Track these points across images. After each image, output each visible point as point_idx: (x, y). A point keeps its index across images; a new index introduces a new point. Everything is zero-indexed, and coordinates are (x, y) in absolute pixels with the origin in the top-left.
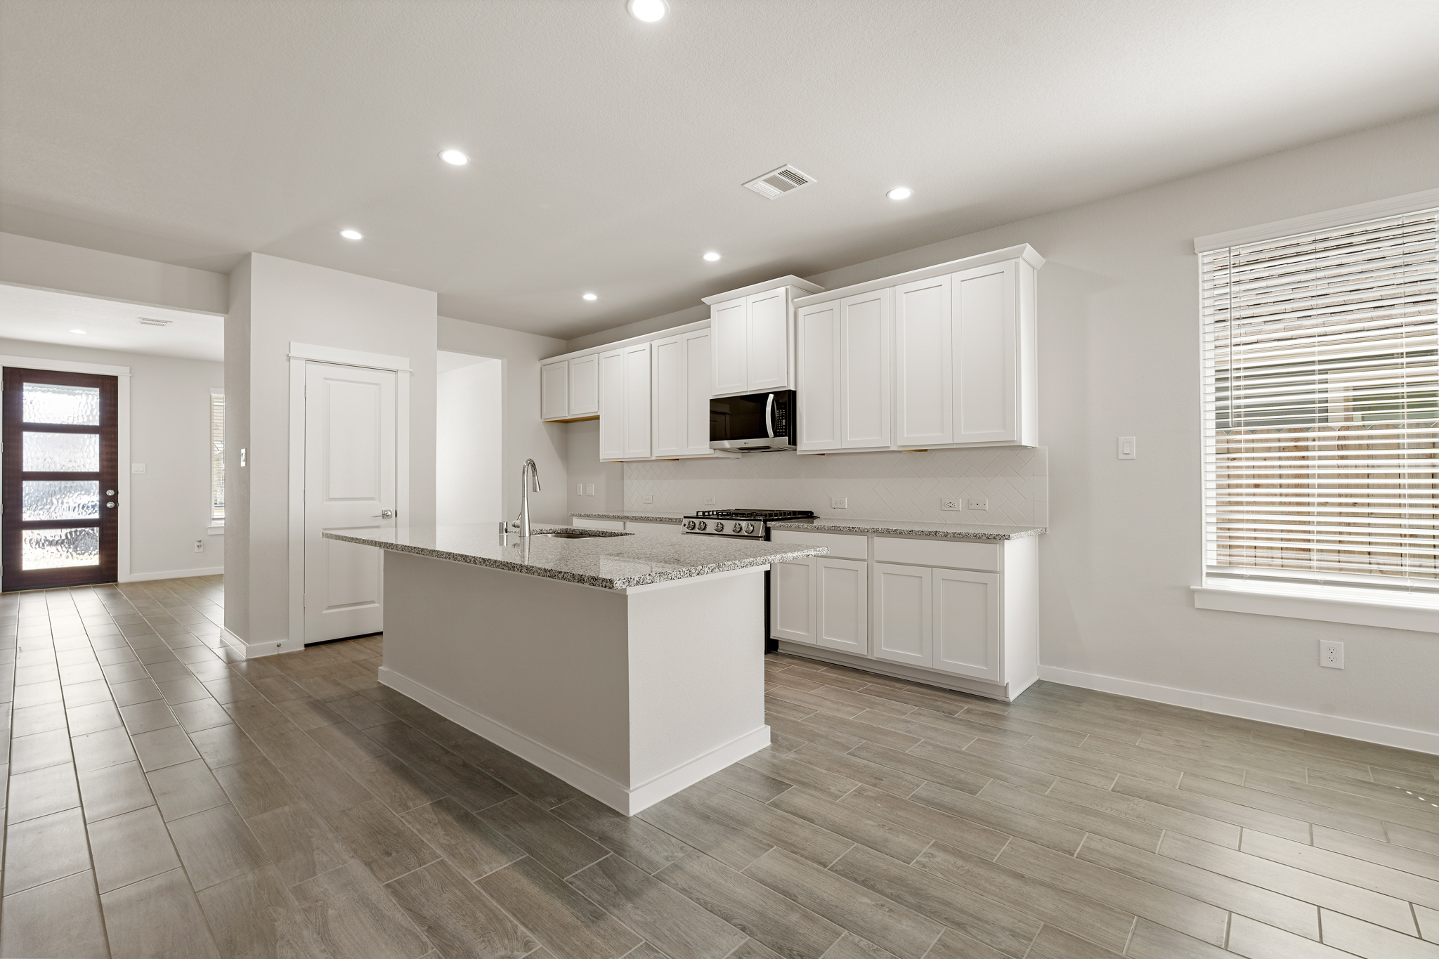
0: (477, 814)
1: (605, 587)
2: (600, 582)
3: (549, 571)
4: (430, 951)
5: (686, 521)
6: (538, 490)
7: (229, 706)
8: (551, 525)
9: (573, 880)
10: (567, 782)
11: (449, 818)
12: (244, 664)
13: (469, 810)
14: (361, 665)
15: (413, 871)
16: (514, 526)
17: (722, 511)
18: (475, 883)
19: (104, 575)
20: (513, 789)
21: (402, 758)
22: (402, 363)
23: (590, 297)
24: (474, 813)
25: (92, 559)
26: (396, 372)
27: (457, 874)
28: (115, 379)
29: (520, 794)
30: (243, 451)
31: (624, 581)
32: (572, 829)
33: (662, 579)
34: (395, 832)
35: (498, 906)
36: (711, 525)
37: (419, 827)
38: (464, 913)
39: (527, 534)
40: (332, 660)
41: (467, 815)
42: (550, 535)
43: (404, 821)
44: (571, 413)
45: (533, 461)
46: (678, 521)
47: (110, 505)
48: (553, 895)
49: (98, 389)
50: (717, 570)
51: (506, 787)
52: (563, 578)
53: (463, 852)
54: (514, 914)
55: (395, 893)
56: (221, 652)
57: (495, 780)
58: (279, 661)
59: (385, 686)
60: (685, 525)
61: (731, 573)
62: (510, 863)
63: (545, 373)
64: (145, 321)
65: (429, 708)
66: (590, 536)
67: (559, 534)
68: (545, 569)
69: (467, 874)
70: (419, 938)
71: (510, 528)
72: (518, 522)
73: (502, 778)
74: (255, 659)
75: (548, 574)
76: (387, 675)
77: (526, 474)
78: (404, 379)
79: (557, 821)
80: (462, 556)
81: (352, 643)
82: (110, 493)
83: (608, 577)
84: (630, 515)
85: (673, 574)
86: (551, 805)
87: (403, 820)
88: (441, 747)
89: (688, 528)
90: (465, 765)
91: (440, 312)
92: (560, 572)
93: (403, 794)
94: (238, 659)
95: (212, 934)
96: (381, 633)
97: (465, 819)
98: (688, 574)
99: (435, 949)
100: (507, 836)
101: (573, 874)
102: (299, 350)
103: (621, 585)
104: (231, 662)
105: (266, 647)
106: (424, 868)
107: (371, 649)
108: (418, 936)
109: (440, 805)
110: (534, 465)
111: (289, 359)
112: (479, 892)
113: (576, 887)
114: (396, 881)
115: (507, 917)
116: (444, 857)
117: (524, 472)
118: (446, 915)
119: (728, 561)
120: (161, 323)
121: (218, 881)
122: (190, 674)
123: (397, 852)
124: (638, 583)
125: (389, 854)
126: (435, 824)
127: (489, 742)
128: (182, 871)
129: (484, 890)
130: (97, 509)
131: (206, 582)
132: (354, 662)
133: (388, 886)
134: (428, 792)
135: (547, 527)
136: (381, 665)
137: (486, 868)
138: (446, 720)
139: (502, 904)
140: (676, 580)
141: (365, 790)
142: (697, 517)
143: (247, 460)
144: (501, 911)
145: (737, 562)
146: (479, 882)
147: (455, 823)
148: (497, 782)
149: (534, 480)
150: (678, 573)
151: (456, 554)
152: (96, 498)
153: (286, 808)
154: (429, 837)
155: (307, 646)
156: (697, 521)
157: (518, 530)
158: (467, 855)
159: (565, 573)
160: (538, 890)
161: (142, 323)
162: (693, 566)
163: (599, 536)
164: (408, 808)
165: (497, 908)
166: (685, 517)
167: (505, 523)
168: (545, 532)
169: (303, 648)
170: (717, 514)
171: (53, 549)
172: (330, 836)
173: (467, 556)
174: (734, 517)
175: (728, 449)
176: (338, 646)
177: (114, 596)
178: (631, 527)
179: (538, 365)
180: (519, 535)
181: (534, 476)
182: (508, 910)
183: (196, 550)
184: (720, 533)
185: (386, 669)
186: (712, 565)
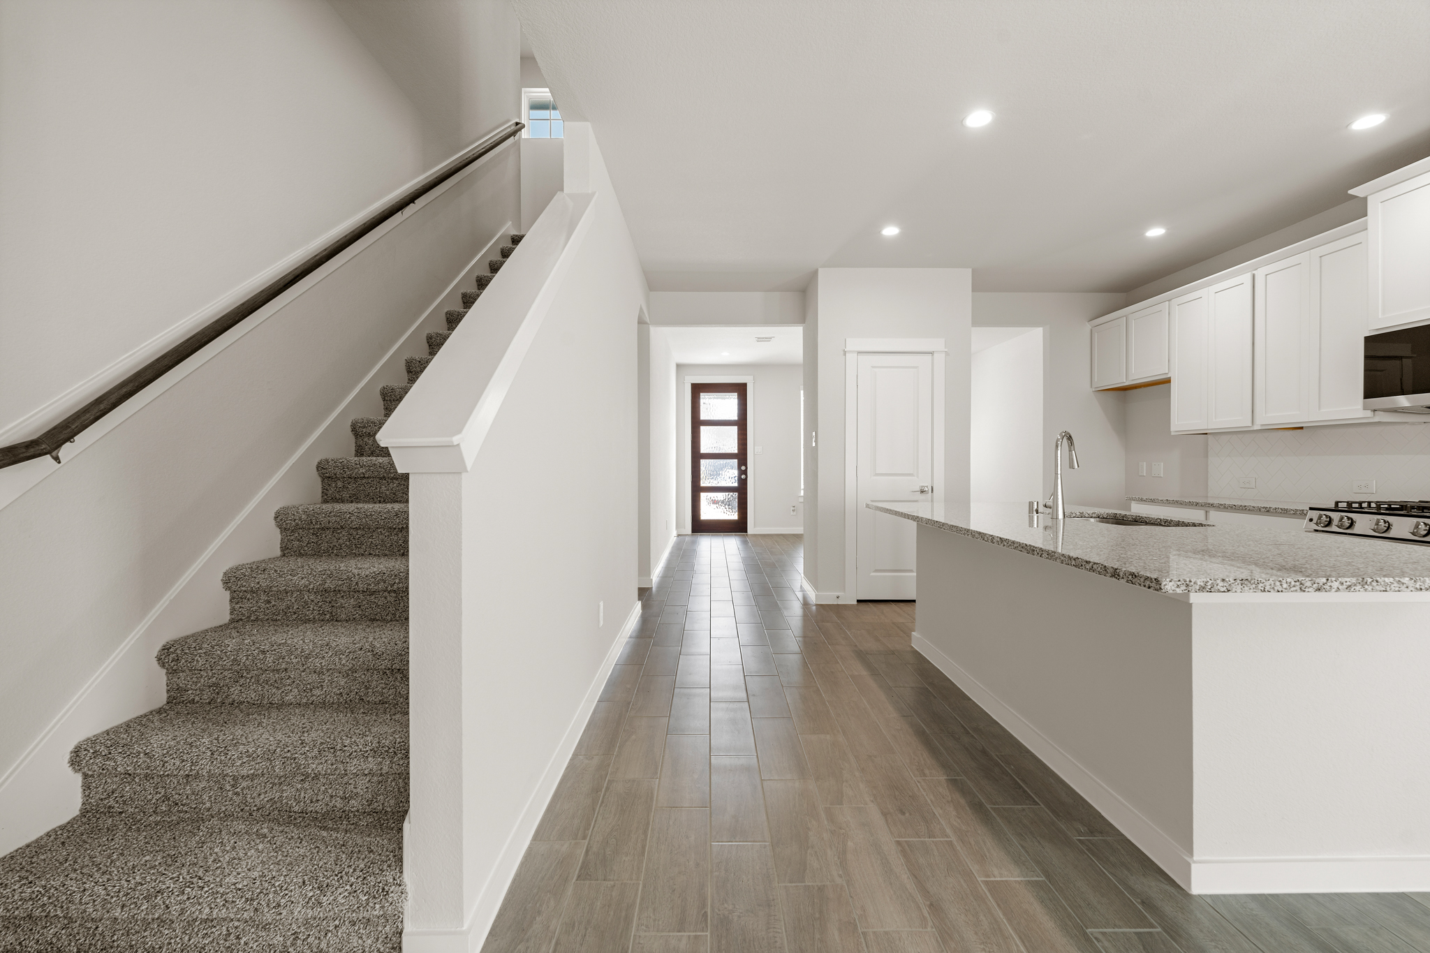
0: (991, 808)
1: (1149, 588)
2: (1142, 580)
3: (1075, 559)
4: (929, 929)
5: (1315, 514)
6: (1076, 467)
7: (800, 639)
8: (1096, 509)
9: (1100, 937)
10: (1103, 814)
11: (962, 801)
12: (814, 608)
13: (983, 801)
14: (898, 627)
15: (922, 839)
16: (1045, 506)
17: (1389, 504)
18: (982, 881)
19: (739, 527)
20: (1034, 797)
21: (923, 723)
22: (937, 344)
23: (1156, 232)
24: (988, 806)
25: (734, 516)
26: (932, 353)
27: (964, 863)
28: (744, 385)
29: (1042, 806)
30: (814, 434)
31: (1179, 583)
32: (1104, 873)
33: (1246, 588)
34: (911, 794)
35: (1004, 920)
36: (1364, 523)
37: (933, 799)
38: (967, 907)
39: (1061, 516)
40: (877, 617)
41: (981, 805)
42: (1092, 520)
43: (920, 787)
44: (1131, 378)
45: (1069, 434)
46: (1300, 514)
47: (743, 477)
48: (1071, 941)
49: (736, 394)
50: (1358, 587)
51: (1026, 791)
52: (1092, 569)
53: (973, 843)
54: (1020, 938)
55: (903, 852)
56: (800, 595)
57: (1014, 779)
58: (837, 609)
59: (917, 651)
60: (1311, 520)
61: (1391, 597)
62: (1023, 879)
63: (1096, 336)
64: (759, 339)
65: (955, 683)
66: (1146, 523)
67: (1104, 519)
68: (1069, 556)
69: (975, 868)
70: (921, 910)
71: (1041, 509)
72: (1050, 503)
73: (1023, 780)
74: (822, 606)
75: (1073, 562)
76: (920, 642)
77: (1059, 448)
78: (940, 359)
79: (1086, 856)
80: (980, 533)
81: (893, 605)
82: (743, 468)
83: (1154, 576)
84: (1216, 502)
85: (1267, 584)
86: (1080, 834)
87: (919, 784)
88: (963, 726)
89: (1317, 524)
90: (984, 752)
91: (975, 288)
92: (1088, 562)
93: (922, 759)
94: (811, 603)
95: (768, 818)
96: (914, 601)
97: (978, 808)
98: (1298, 588)
99: (934, 930)
100: (1022, 847)
101: (1101, 930)
102: (853, 344)
103: (1173, 588)
104: (806, 604)
105: (829, 598)
106: (933, 842)
107: (909, 615)
108: (919, 907)
109: (954, 783)
110: (1070, 438)
111: (845, 353)
112: (985, 893)
113: (1103, 947)
114: (906, 841)
115: (1013, 938)
116: (953, 839)
117: (1057, 446)
118: (949, 900)
119: (1385, 576)
120: (768, 339)
121: (776, 778)
122: (779, 609)
123: (910, 814)
124: (1202, 589)
125: (903, 813)
126: (948, 802)
127: (1013, 736)
128: (756, 760)
129: (991, 894)
130: (736, 478)
131: (797, 538)
132: (894, 623)
133: (898, 843)
134: (945, 766)
135: (1090, 511)
136: (914, 631)
137: (996, 872)
138: (970, 699)
139: (1009, 920)
140: (1273, 594)
141: (889, 743)
142: (1336, 510)
143: (816, 441)
144: (1007, 928)
145: (1406, 580)
146: (986, 883)
147: (968, 808)
148: (1017, 783)
149: (1071, 456)
150: (1278, 583)
151: (974, 531)
152: (736, 472)
153: (828, 737)
154: (941, 812)
155: (858, 601)
156: (1335, 516)
157: (1049, 510)
158: (977, 848)
159: (1095, 563)
160: (1053, 926)
161: (758, 341)
162: (1308, 576)
163: (1161, 525)
164: (925, 775)
165: (1003, 921)
166: (1311, 509)
167: (1036, 503)
168: (1087, 515)
169: (856, 603)
170: (1378, 507)
171: (715, 506)
172: (857, 774)
173: (985, 534)
174: (1414, 512)
175: (1403, 408)
176: (882, 606)
177: (745, 543)
178: (1215, 516)
179: (1088, 327)
180: (1050, 516)
181: (1070, 451)
182: (1015, 930)
183: (792, 513)
184: (1383, 534)
185: (919, 636)
186: (1348, 579)
